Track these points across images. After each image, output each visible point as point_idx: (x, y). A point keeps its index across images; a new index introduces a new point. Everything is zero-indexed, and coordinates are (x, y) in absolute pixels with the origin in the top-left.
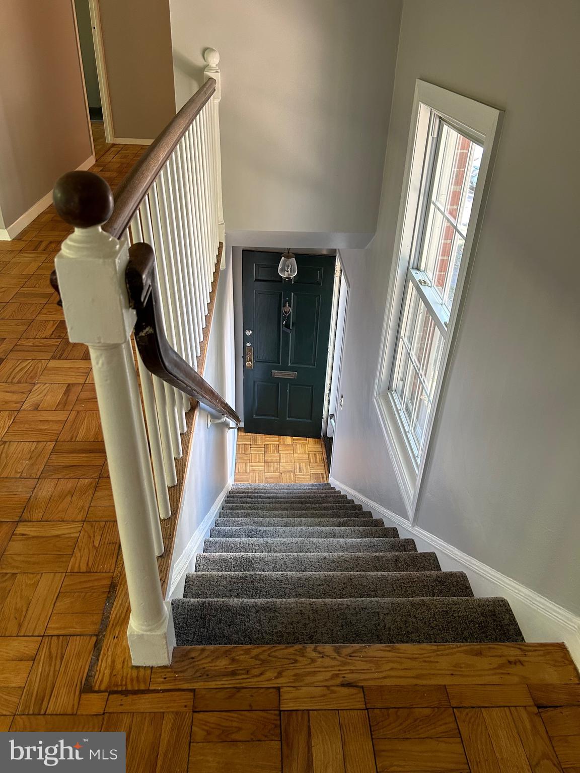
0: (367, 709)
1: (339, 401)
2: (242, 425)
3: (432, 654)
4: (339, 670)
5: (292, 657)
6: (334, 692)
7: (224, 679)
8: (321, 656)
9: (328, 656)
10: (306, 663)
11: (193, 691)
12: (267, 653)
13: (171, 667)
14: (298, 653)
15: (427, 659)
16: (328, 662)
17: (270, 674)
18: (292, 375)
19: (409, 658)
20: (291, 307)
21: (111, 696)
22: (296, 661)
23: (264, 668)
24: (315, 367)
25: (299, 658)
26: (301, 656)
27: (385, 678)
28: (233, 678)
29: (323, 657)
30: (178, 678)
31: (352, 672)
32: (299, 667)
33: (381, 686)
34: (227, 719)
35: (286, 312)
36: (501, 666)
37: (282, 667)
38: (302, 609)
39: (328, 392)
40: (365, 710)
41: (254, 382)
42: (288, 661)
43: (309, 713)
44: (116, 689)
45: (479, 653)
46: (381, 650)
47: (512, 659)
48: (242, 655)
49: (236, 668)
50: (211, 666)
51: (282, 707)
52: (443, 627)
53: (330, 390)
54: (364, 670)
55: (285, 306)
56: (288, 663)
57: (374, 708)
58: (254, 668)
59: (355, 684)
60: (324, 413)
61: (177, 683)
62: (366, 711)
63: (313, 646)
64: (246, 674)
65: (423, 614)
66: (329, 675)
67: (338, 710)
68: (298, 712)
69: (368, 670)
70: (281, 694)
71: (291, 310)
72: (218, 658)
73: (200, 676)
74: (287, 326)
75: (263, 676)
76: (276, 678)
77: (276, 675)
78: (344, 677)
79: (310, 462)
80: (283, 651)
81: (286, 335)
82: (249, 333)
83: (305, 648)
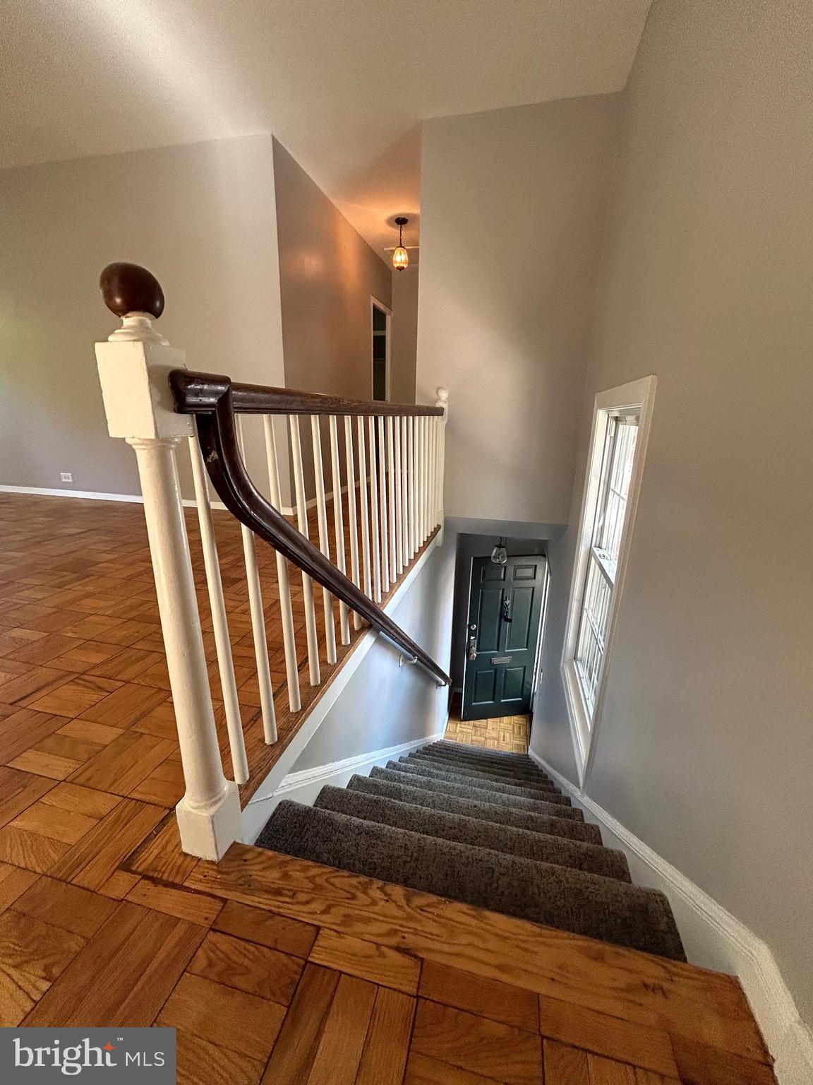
0: (417, 997)
3: (530, 939)
4: (401, 926)
5: (353, 891)
6: (382, 955)
7: (264, 897)
8: (386, 898)
9: (393, 901)
10: (366, 903)
11: (224, 901)
12: (325, 877)
13: (218, 864)
14: (361, 887)
15: (523, 945)
16: (392, 910)
17: (317, 906)
19: (497, 935)
21: (143, 881)
22: (354, 897)
23: (313, 895)
25: (359, 894)
26: (363, 893)
27: (457, 955)
28: (274, 898)
29: (387, 901)
30: (219, 880)
31: (416, 932)
32: (354, 906)
33: (446, 966)
34: (241, 953)
36: (629, 989)
37: (334, 900)
38: (408, 842)
40: (414, 997)
42: (344, 894)
43: (340, 976)
44: (151, 874)
45: (599, 958)
46: (464, 913)
47: (649, 981)
48: (298, 871)
49: (283, 886)
50: (258, 876)
51: (313, 957)
52: (572, 910)
54: (432, 934)
56: (344, 896)
57: (427, 999)
58: (303, 892)
59: (415, 953)
61: (214, 886)
62: (415, 1000)
63: (381, 883)
64: (290, 898)
65: (549, 885)
66: (385, 928)
67: (378, 985)
68: (328, 971)
69: (438, 936)
70: (319, 937)
72: (270, 867)
73: (241, 885)
75: (309, 906)
76: (323, 912)
77: (323, 908)
78: (404, 938)
79: (514, 733)
80: (344, 880)
83: (371, 883)
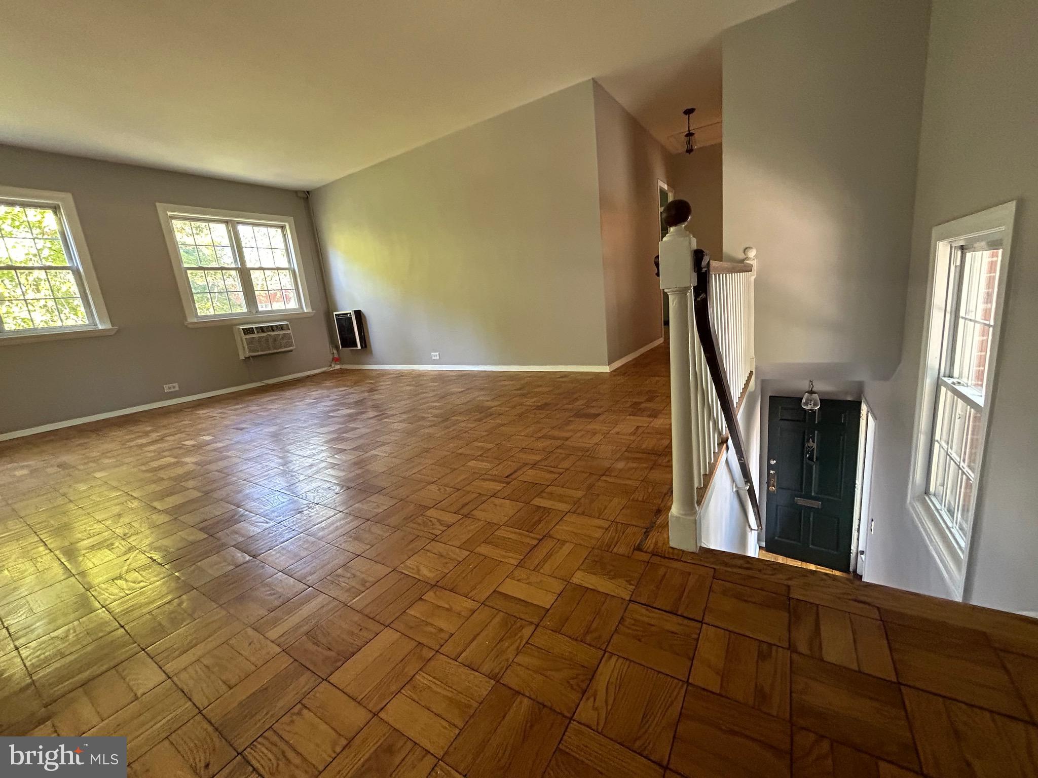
1: (869, 525)
2: (763, 544)
6: (845, 602)
13: (697, 554)
18: (817, 504)
20: (814, 443)
24: (841, 500)
30: (703, 560)
35: (809, 447)
39: (857, 527)
40: (879, 620)
41: (777, 506)
43: (818, 606)
51: (792, 596)
53: (859, 526)
55: (808, 441)
60: (852, 548)
62: (881, 622)
67: (848, 612)
68: (807, 603)
70: (791, 589)
71: (815, 446)
73: (720, 563)
74: (811, 458)
75: (774, 576)
76: (787, 580)
77: (786, 578)
81: (810, 469)
82: (773, 462)
